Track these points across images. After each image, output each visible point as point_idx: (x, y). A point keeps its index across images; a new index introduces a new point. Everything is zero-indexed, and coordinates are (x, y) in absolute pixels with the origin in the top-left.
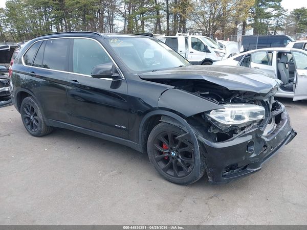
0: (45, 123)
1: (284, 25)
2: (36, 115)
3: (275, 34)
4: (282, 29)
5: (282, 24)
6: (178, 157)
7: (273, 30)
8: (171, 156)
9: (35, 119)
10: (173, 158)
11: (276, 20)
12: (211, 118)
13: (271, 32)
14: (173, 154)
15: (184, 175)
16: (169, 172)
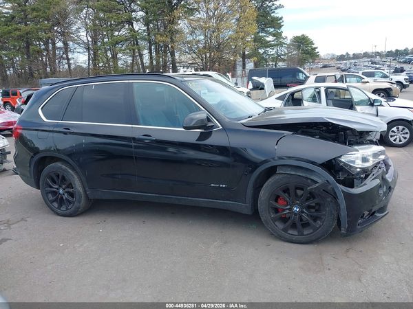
0: (87, 196)
1: (285, 55)
2: (70, 186)
3: (276, 66)
4: (283, 60)
5: (283, 53)
6: (303, 212)
7: (273, 61)
8: (293, 212)
9: (66, 192)
10: (296, 214)
11: (275, 50)
12: (343, 162)
13: (271, 63)
14: (296, 209)
15: (311, 231)
16: (290, 232)
